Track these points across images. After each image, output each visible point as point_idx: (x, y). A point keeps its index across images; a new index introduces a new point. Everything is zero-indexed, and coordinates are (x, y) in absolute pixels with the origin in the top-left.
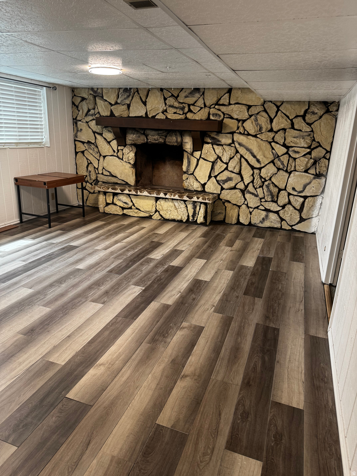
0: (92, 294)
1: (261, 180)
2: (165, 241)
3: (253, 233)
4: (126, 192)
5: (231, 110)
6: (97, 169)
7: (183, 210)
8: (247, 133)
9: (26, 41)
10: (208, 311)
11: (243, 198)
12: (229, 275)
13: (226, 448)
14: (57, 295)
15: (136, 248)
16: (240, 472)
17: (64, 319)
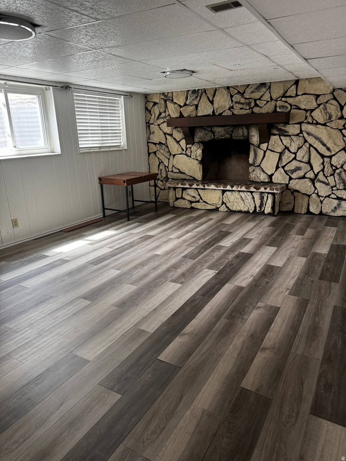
0: (171, 276)
1: (332, 168)
2: (234, 230)
3: (325, 222)
4: (195, 186)
5: (298, 101)
6: (168, 167)
7: (250, 201)
8: (316, 122)
9: (114, 55)
10: (283, 294)
11: (313, 187)
12: (302, 262)
13: (310, 413)
14: (142, 276)
15: (206, 237)
16: (326, 435)
17: (149, 295)
